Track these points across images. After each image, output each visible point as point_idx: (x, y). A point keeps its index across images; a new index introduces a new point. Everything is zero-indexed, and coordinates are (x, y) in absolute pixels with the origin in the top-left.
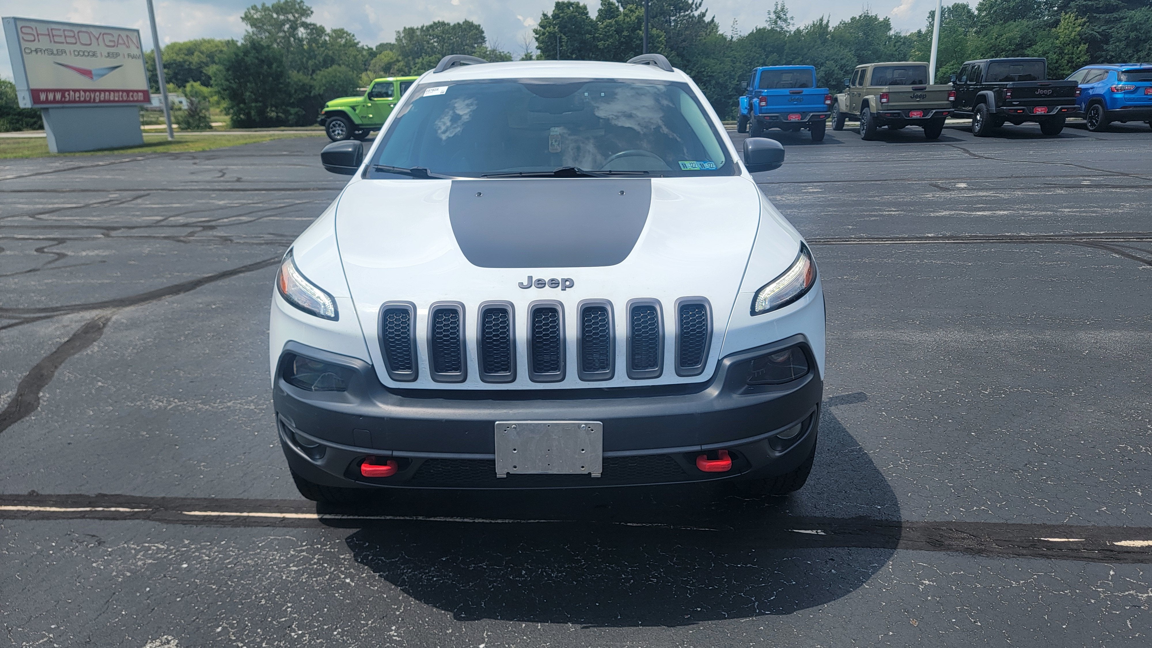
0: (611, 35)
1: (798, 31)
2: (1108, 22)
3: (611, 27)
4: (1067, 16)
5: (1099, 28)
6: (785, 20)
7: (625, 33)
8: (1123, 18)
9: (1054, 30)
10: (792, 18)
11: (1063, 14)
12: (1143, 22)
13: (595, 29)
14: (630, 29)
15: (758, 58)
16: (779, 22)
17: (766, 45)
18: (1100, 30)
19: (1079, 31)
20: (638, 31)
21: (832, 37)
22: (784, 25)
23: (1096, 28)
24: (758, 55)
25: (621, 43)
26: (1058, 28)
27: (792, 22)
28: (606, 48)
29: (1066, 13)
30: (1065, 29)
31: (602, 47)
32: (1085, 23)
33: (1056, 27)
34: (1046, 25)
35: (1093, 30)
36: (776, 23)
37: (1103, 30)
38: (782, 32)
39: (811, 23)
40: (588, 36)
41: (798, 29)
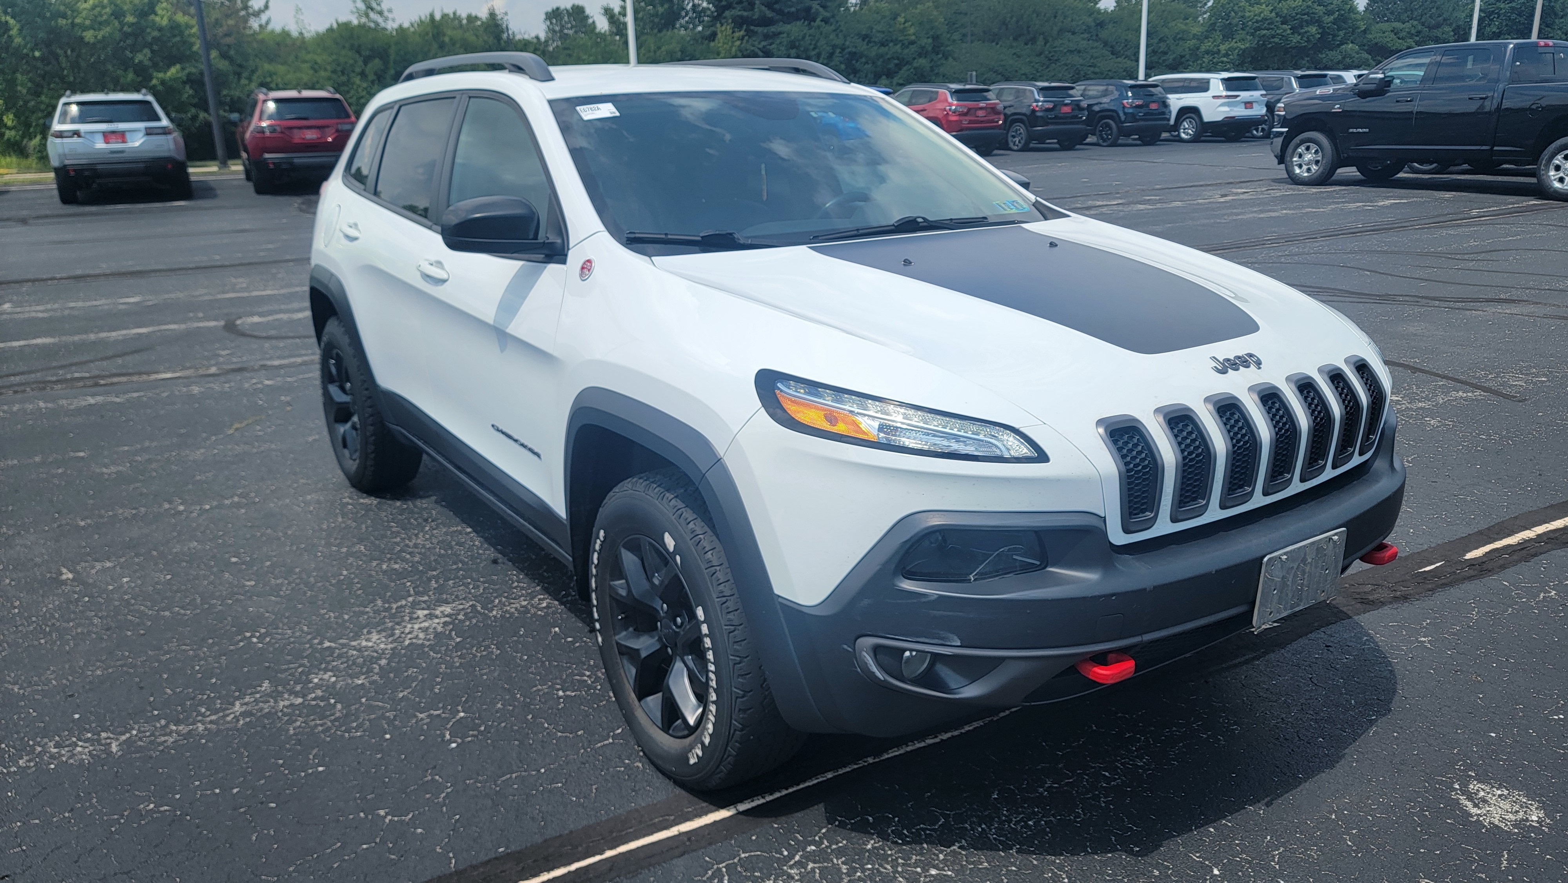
0: (106, 21)
1: (401, 30)
2: (766, 37)
3: (104, 7)
4: (723, 28)
5: (759, 43)
6: (381, 13)
7: (130, 19)
8: (780, 33)
9: (712, 44)
10: (390, 11)
11: (718, 25)
12: (800, 38)
13: (73, 11)
14: (137, 13)
15: (352, 65)
16: (372, 15)
17: (359, 46)
18: (760, 46)
19: (739, 46)
20: (152, 17)
21: (451, 39)
22: (380, 20)
23: (756, 43)
24: (351, 62)
25: (126, 35)
26: (716, 41)
27: (390, 16)
28: (99, 42)
29: (722, 25)
30: (724, 43)
31: (92, 40)
32: (743, 37)
33: (714, 40)
34: (702, 38)
35: (754, 46)
36: (367, 15)
37: (764, 47)
38: (378, 30)
39: (417, 19)
40: (62, 22)
41: (400, 26)
